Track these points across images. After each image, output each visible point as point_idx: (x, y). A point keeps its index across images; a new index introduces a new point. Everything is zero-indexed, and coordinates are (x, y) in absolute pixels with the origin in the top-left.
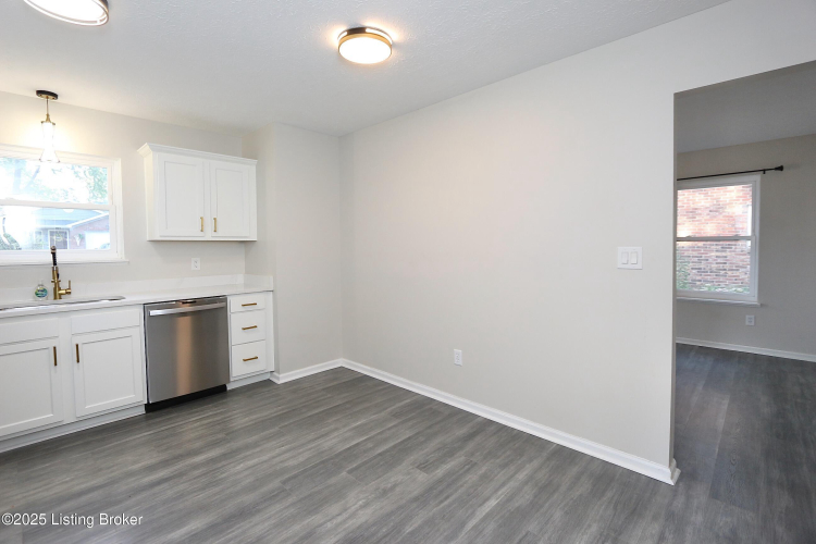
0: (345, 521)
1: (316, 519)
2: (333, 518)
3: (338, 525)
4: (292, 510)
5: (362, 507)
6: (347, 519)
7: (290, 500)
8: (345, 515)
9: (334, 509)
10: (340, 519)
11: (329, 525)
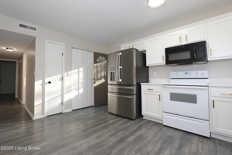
0: (89, 140)
1: (97, 141)
2: (92, 141)
3: (91, 139)
4: (105, 143)
5: (83, 144)
6: (88, 141)
7: (106, 146)
8: (89, 142)
9: (92, 143)
10: (90, 141)
11: (93, 140)
